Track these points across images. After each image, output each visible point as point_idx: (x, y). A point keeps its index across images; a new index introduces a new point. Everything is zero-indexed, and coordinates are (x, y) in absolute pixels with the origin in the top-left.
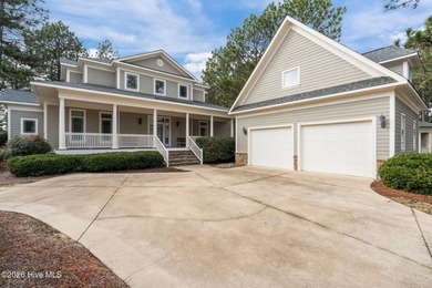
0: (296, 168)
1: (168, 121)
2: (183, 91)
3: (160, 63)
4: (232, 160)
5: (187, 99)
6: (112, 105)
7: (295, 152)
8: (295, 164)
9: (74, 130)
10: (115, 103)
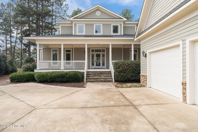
0: (185, 99)
1: (104, 51)
2: (116, 29)
3: (98, 13)
4: (138, 81)
5: (119, 34)
6: (61, 44)
7: (184, 78)
8: (184, 93)
9: (53, 60)
10: (62, 43)
